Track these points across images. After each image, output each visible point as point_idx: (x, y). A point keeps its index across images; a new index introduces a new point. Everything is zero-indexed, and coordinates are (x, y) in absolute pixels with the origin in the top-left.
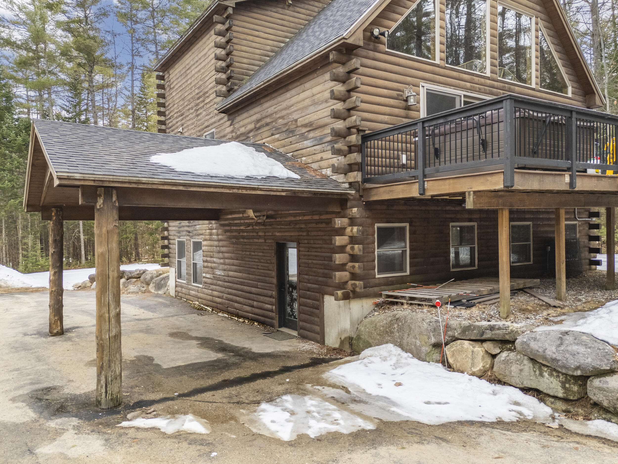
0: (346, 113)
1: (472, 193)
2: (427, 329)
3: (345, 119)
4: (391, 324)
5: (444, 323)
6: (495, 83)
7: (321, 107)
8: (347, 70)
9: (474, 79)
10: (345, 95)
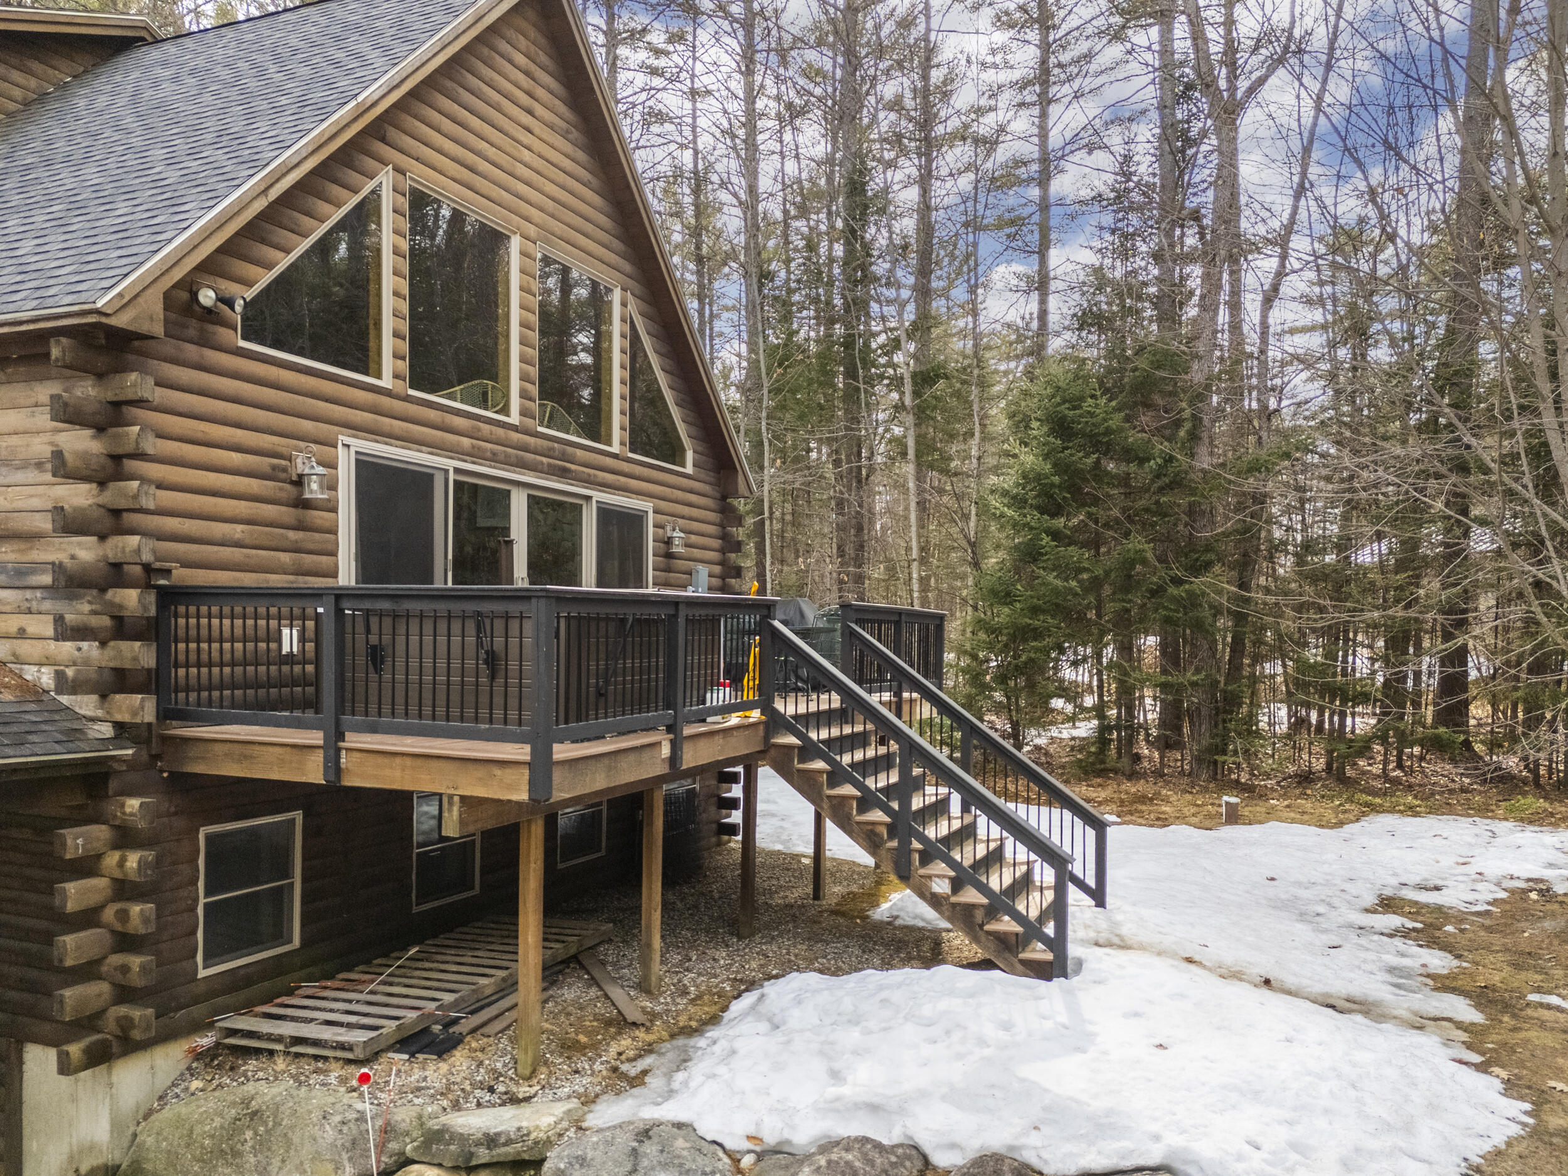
0: (108, 522)
1: (456, 799)
2: (333, 1145)
3: (103, 538)
4: (234, 1129)
5: (379, 1122)
6: (532, 441)
7: (20, 477)
8: (110, 396)
9: (479, 430)
10: (104, 468)
